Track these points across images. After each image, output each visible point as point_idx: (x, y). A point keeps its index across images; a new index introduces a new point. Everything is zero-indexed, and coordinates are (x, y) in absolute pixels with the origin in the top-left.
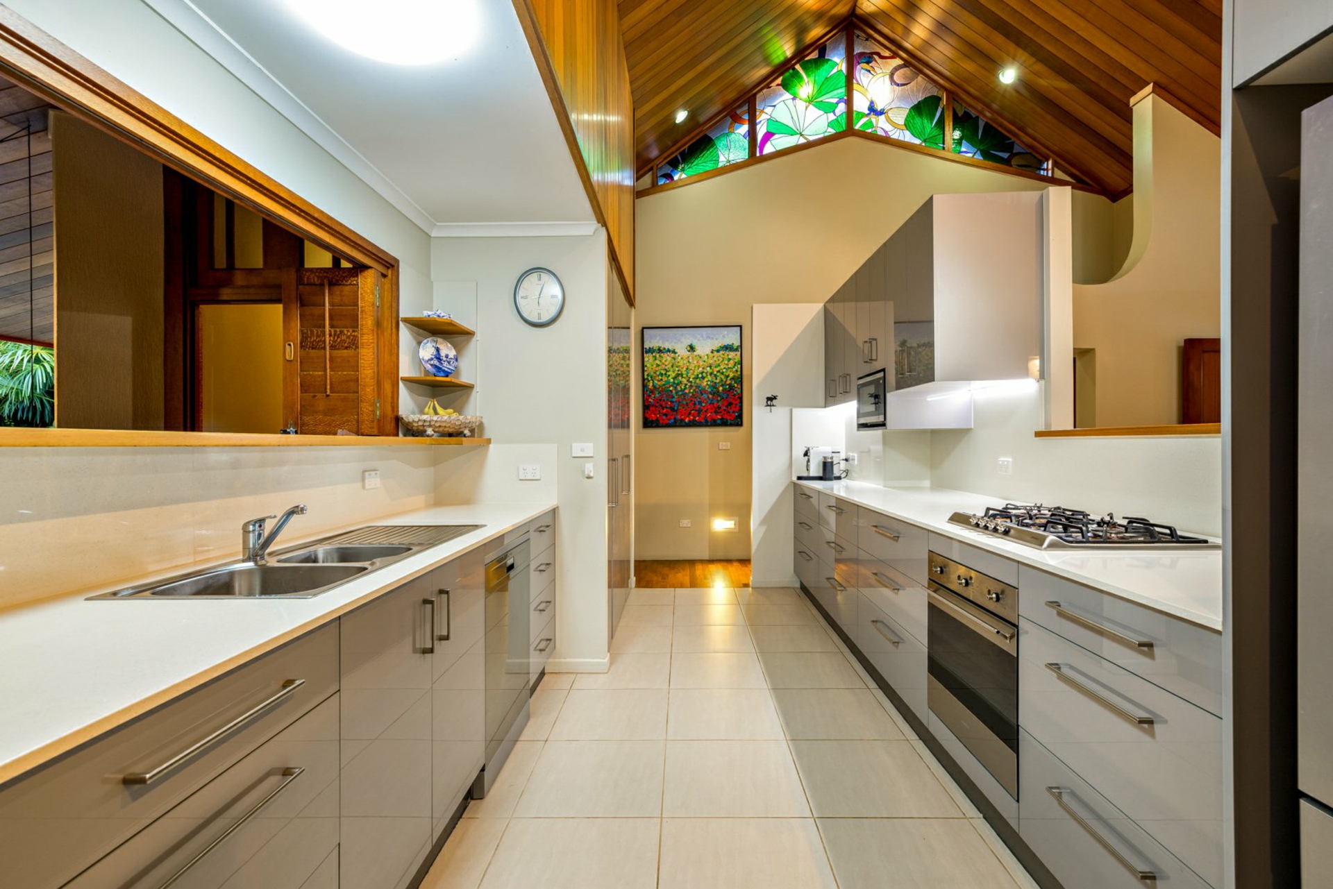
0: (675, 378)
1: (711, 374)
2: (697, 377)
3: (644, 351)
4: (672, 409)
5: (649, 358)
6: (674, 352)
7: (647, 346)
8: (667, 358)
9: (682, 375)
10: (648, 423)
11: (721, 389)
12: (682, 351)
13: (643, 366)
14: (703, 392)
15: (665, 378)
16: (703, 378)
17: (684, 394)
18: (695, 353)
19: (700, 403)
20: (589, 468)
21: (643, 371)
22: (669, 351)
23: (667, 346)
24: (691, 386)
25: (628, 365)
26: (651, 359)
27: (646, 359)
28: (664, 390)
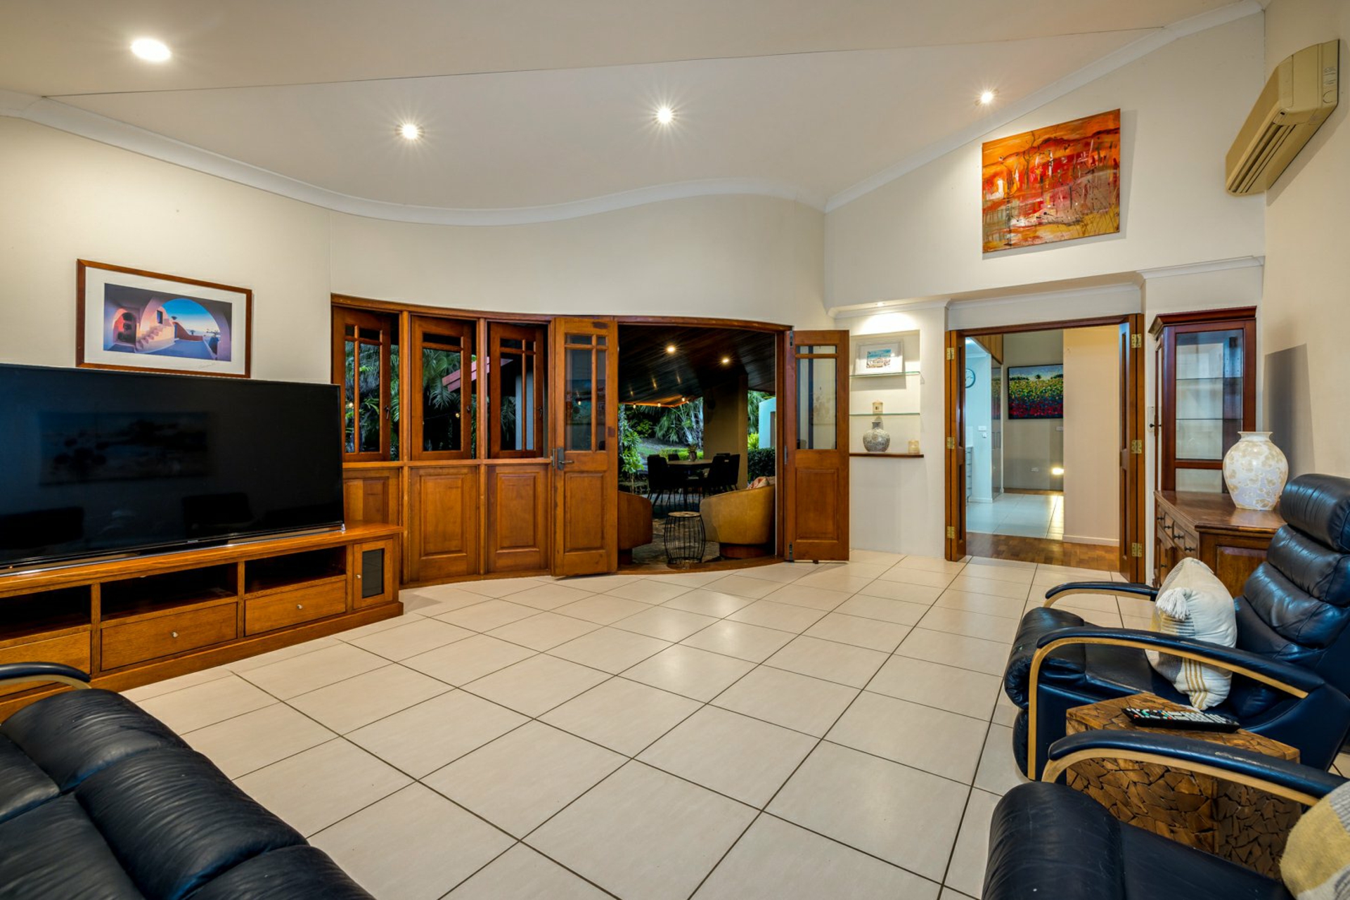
0: (1028, 393)
1: (1051, 390)
2: (1042, 392)
3: (1009, 380)
4: (1026, 409)
5: (1012, 383)
6: (1027, 379)
7: (1011, 377)
8: (1023, 382)
9: (1032, 391)
10: (1011, 417)
11: (1057, 398)
12: (1032, 378)
13: (1008, 387)
14: (1046, 399)
15: (1022, 393)
16: (1046, 392)
17: (1034, 402)
18: (1041, 379)
19: (1044, 406)
20: (985, 434)
21: (1009, 390)
22: (1024, 378)
23: (1023, 376)
24: (1038, 397)
25: (1000, 387)
26: (1013, 383)
27: (1010, 383)
28: (1022, 399)
